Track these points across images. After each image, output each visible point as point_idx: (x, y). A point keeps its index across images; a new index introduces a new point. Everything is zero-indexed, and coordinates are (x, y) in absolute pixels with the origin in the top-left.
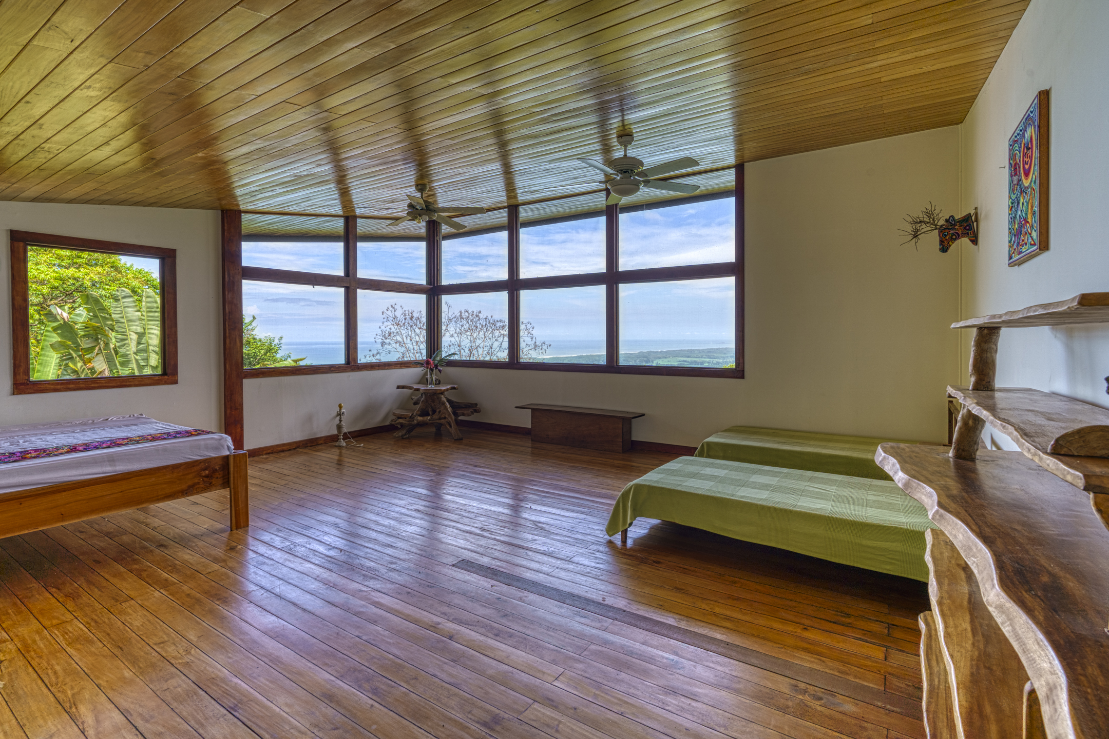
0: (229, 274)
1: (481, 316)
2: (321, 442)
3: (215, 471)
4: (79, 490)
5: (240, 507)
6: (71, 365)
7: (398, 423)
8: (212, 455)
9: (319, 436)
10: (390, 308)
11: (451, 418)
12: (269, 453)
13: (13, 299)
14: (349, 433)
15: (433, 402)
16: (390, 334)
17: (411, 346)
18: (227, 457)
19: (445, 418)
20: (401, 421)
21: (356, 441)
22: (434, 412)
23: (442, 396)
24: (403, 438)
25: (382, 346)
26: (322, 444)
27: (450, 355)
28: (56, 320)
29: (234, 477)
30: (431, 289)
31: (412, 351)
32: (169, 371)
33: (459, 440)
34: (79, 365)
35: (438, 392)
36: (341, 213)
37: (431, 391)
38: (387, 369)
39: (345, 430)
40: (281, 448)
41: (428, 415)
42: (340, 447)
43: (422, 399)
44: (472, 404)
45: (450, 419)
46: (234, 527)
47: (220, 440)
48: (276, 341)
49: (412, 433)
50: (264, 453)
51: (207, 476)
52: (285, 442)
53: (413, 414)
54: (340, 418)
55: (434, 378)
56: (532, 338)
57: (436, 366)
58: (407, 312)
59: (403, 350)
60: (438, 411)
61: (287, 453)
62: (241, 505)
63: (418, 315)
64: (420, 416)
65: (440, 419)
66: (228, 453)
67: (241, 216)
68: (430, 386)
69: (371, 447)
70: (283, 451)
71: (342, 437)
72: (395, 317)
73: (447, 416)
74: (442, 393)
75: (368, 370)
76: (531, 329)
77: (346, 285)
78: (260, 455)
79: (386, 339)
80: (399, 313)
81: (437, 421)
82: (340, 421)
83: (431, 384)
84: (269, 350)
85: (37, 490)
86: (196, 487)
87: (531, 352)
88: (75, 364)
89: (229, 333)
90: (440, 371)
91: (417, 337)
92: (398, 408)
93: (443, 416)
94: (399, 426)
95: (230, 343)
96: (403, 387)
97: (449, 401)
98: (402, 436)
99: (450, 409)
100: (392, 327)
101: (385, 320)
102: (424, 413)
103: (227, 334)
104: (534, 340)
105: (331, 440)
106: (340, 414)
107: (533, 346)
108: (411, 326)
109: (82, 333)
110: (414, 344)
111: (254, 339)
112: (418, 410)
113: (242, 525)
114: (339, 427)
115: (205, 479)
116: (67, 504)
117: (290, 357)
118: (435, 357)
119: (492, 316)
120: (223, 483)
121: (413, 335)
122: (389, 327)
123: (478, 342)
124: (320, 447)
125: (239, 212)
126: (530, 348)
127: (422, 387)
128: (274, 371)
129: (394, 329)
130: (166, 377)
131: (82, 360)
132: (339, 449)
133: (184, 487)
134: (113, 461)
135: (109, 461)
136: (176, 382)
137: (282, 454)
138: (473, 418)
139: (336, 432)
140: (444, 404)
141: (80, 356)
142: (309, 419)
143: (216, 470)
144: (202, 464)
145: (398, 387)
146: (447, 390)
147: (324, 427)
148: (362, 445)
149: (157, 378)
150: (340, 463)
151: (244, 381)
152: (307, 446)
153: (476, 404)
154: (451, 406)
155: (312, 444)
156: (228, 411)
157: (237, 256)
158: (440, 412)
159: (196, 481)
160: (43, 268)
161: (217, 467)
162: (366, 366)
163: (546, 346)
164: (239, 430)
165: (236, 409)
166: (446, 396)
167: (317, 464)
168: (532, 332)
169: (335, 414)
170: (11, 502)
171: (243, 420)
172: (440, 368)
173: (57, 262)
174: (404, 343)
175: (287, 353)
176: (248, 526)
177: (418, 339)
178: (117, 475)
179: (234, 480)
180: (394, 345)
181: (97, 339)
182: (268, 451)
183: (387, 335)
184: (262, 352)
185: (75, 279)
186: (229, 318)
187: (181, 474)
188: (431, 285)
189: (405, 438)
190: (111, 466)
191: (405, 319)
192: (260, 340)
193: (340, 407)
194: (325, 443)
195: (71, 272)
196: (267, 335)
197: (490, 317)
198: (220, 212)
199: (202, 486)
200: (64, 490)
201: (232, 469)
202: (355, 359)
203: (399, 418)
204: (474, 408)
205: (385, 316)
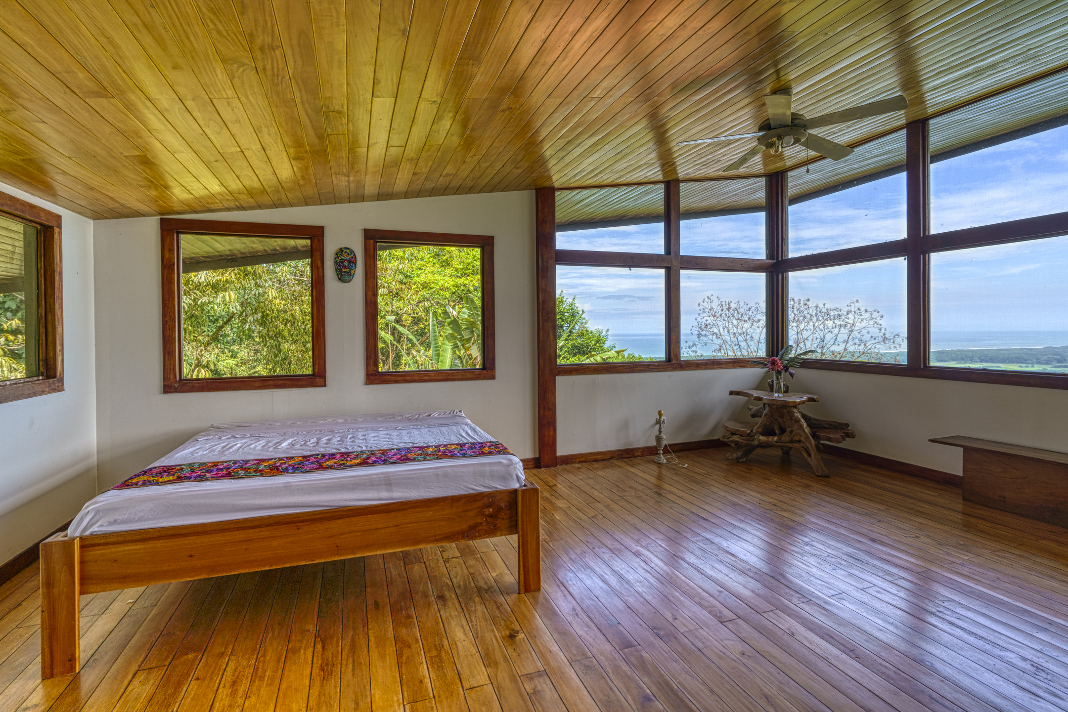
0: (542, 259)
1: (810, 304)
2: (639, 454)
3: (500, 509)
4: (354, 519)
5: (530, 562)
6: (457, 352)
7: (732, 441)
8: (498, 486)
9: (636, 446)
10: (707, 300)
11: (810, 443)
12: (582, 462)
13: (366, 294)
14: (670, 445)
15: (782, 416)
16: (706, 326)
17: (728, 338)
18: (515, 491)
19: (800, 441)
20: (735, 438)
21: (678, 457)
22: (783, 431)
23: (795, 410)
24: (738, 462)
25: (698, 338)
26: (638, 456)
27: (806, 353)
28: (449, 317)
29: (522, 521)
30: (773, 265)
31: (729, 343)
32: (487, 366)
33: (823, 478)
34: (462, 352)
35: (791, 405)
36: (660, 178)
37: (778, 403)
38: (717, 368)
39: (665, 442)
40: (595, 457)
41: (773, 434)
42: (659, 464)
43: (765, 412)
44: (840, 424)
45: (808, 444)
46: (522, 590)
47: (508, 466)
48: (604, 334)
49: (751, 456)
50: (577, 461)
51: (491, 516)
52: (599, 450)
53: (752, 431)
54: (660, 428)
55: (782, 384)
56: (880, 330)
57: (786, 368)
58: (724, 303)
59: (719, 341)
60: (788, 430)
61: (600, 464)
62: (531, 561)
63: (735, 306)
64: (762, 434)
65: (792, 442)
66: (516, 486)
67: (554, 194)
68: (776, 395)
69: (698, 470)
70: (596, 461)
71: (662, 452)
72: (711, 309)
73: (803, 439)
74: (795, 405)
75: (692, 370)
76: (878, 319)
77: (667, 265)
78: (573, 463)
79: (703, 330)
80: (715, 305)
81: (788, 444)
82: (660, 432)
83: (779, 391)
84: (598, 341)
85: (313, 513)
86: (479, 528)
87: (878, 346)
88: (460, 352)
89: (543, 325)
90: (792, 375)
91: (735, 329)
92: (729, 419)
93: (797, 438)
94: (733, 445)
95: (543, 336)
96: (738, 393)
97: (804, 416)
98: (738, 458)
99: (807, 430)
100: (708, 318)
101: (701, 312)
102: (768, 431)
103: (541, 326)
104: (883, 331)
105: (651, 451)
106: (658, 422)
107: (881, 339)
108: (729, 317)
109: (464, 327)
110: (732, 336)
111: (587, 331)
112: (760, 426)
113: (532, 588)
114: (659, 439)
115: (489, 519)
116: (342, 534)
117: (615, 347)
118: (782, 355)
119: (824, 304)
120: (510, 527)
121: (731, 326)
122: (705, 318)
123: (805, 334)
124: (638, 460)
125: (552, 190)
126: (876, 341)
127: (764, 395)
128: (588, 368)
129: (710, 320)
130: (485, 372)
131: (464, 348)
132: (659, 467)
133: (464, 526)
134: (390, 484)
135: (385, 484)
136: (493, 377)
137: (596, 465)
138: (846, 444)
139: (654, 444)
140: (798, 421)
141: (463, 345)
142: (625, 425)
143: (502, 508)
144: (486, 499)
145: (731, 393)
146: (803, 402)
147: (642, 438)
148: (686, 465)
149: (477, 372)
150: (659, 492)
151: (558, 378)
152: (622, 458)
153: (847, 425)
154: (809, 425)
155: (627, 455)
156: (542, 412)
157: (552, 239)
158: (791, 432)
159: (479, 520)
160: (447, 278)
161: (503, 505)
162: (690, 364)
163: (901, 339)
164: (552, 433)
165: (549, 409)
166: (801, 410)
167: (631, 487)
168: (880, 322)
169: (654, 421)
170: (290, 525)
171: (556, 423)
172: (791, 370)
173: (455, 273)
174: (721, 335)
175: (613, 343)
176: (539, 589)
177: (735, 331)
178: (393, 503)
179: (522, 525)
180: (710, 337)
181: (472, 332)
182: (581, 459)
183: (703, 327)
184: (593, 342)
185: (464, 285)
186: (543, 308)
187: (461, 510)
188: (773, 259)
189: (742, 462)
190: (388, 490)
191: (722, 310)
192: (592, 332)
193: (660, 414)
194: (642, 455)
195: (462, 281)
196: (597, 328)
197: (821, 306)
198: (534, 191)
199: (485, 528)
200: (339, 518)
201: (520, 510)
202: (678, 355)
203: (733, 434)
204: (844, 429)
205: (701, 307)
